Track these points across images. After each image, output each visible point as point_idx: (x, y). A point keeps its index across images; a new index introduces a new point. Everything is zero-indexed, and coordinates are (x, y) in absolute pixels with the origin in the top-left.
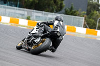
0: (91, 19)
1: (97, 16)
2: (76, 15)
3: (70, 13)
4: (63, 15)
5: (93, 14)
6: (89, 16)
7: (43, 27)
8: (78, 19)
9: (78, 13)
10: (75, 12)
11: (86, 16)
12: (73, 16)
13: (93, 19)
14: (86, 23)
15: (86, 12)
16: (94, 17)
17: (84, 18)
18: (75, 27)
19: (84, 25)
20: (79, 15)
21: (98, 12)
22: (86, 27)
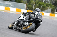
0: (30, 5)
1: (33, 3)
2: (21, 3)
3: (18, 2)
4: (14, 2)
5: (31, 2)
6: (29, 3)
7: (29, 16)
8: (22, 5)
9: (22, 1)
10: (21, 1)
11: (27, 3)
12: (20, 3)
13: (31, 5)
14: (27, 7)
15: (27, 1)
16: (31, 4)
17: (26, 4)
18: (21, 9)
19: (26, 8)
20: (23, 3)
21: (33, 1)
22: (27, 9)
